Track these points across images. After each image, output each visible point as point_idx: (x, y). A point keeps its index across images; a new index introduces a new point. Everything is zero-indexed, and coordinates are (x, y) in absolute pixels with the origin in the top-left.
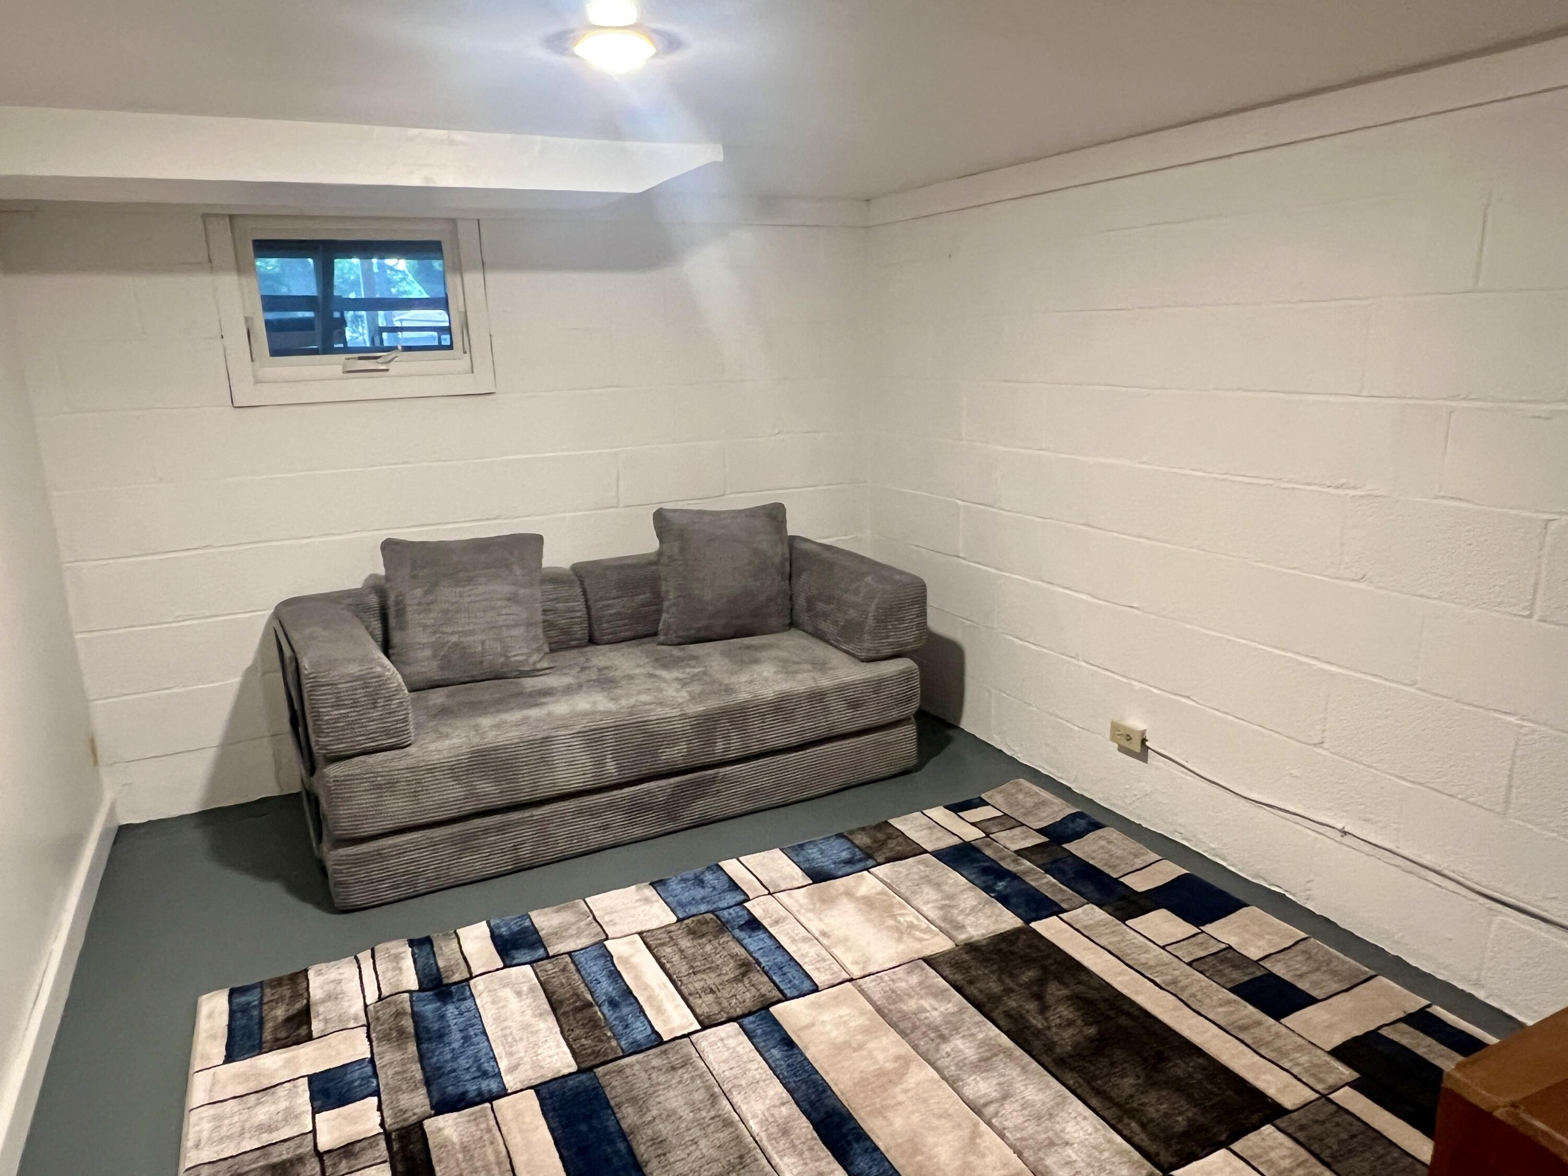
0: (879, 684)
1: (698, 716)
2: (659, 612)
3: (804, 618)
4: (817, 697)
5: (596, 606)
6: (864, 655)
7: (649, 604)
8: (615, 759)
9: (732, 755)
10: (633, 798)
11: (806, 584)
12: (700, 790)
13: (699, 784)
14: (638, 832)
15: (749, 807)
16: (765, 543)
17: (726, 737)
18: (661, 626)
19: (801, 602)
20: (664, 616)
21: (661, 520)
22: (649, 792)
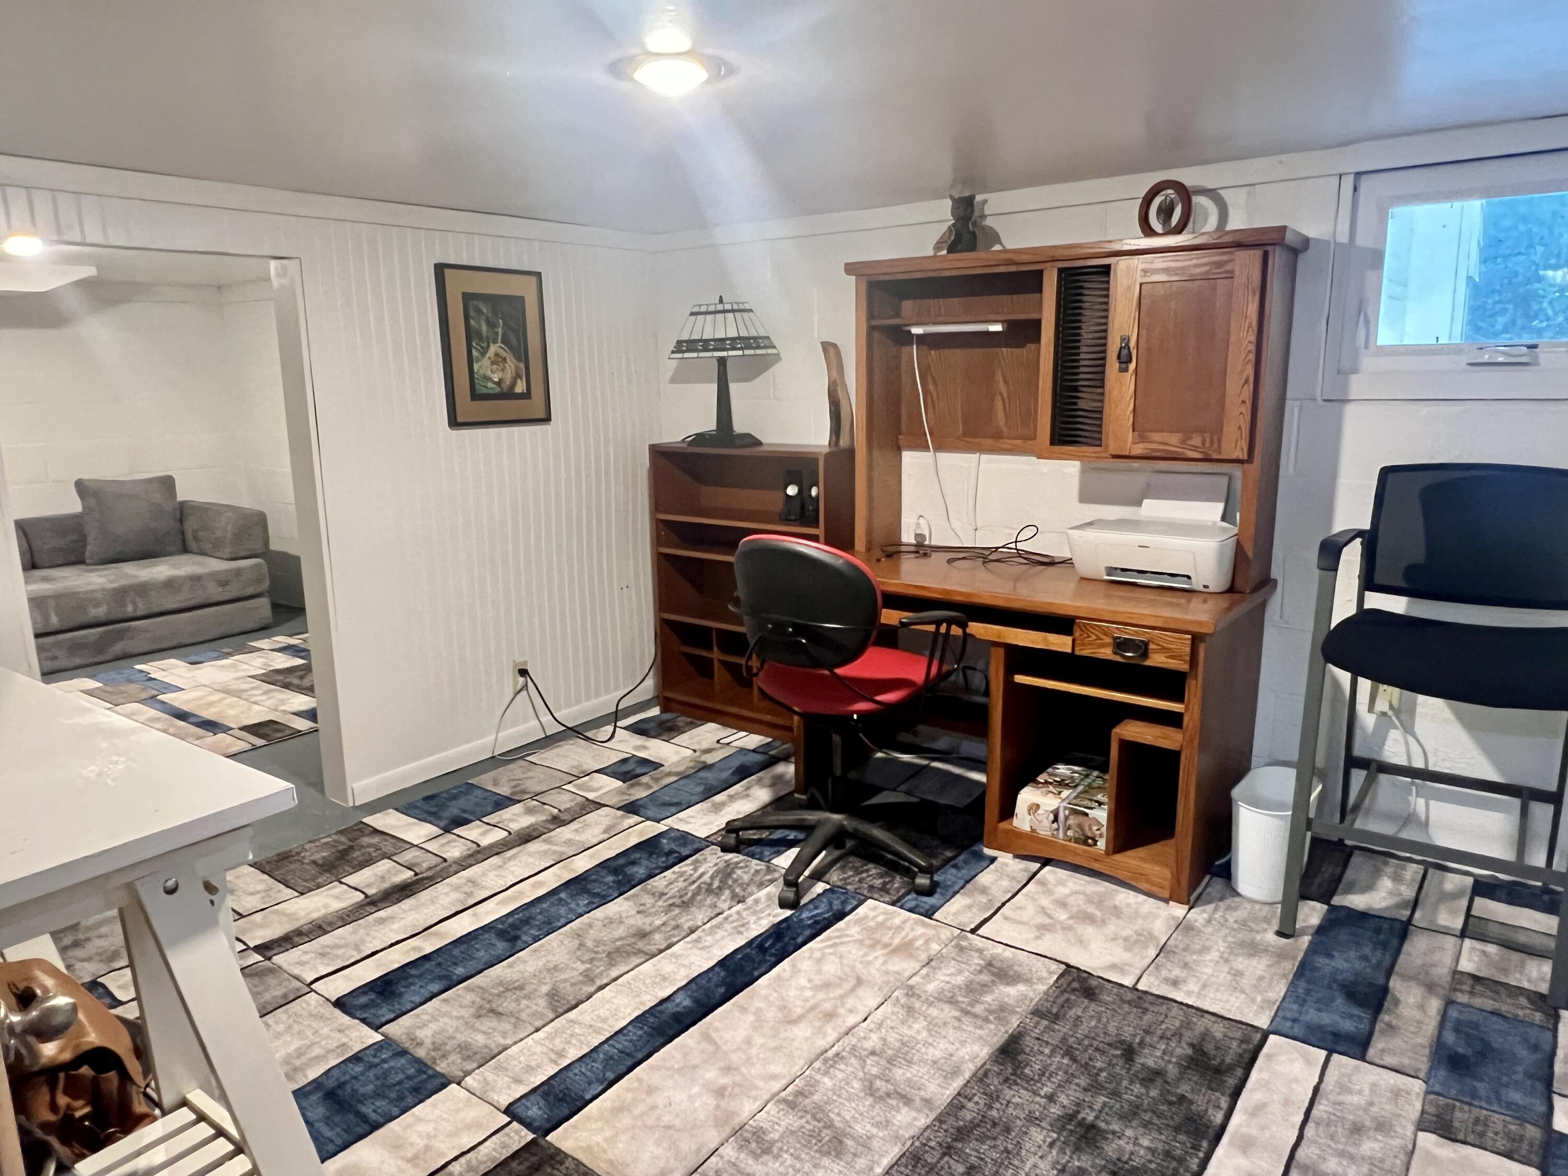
0: (238, 572)
1: (114, 589)
2: (84, 546)
3: (192, 544)
4: (196, 579)
5: (36, 544)
6: (228, 556)
7: (77, 541)
8: (56, 614)
9: (140, 613)
10: (70, 639)
11: (191, 524)
12: (120, 636)
13: (119, 632)
14: (78, 661)
15: (155, 647)
16: (158, 497)
17: (134, 603)
18: (87, 554)
19: (189, 536)
20: (89, 548)
21: (82, 487)
22: (84, 637)
